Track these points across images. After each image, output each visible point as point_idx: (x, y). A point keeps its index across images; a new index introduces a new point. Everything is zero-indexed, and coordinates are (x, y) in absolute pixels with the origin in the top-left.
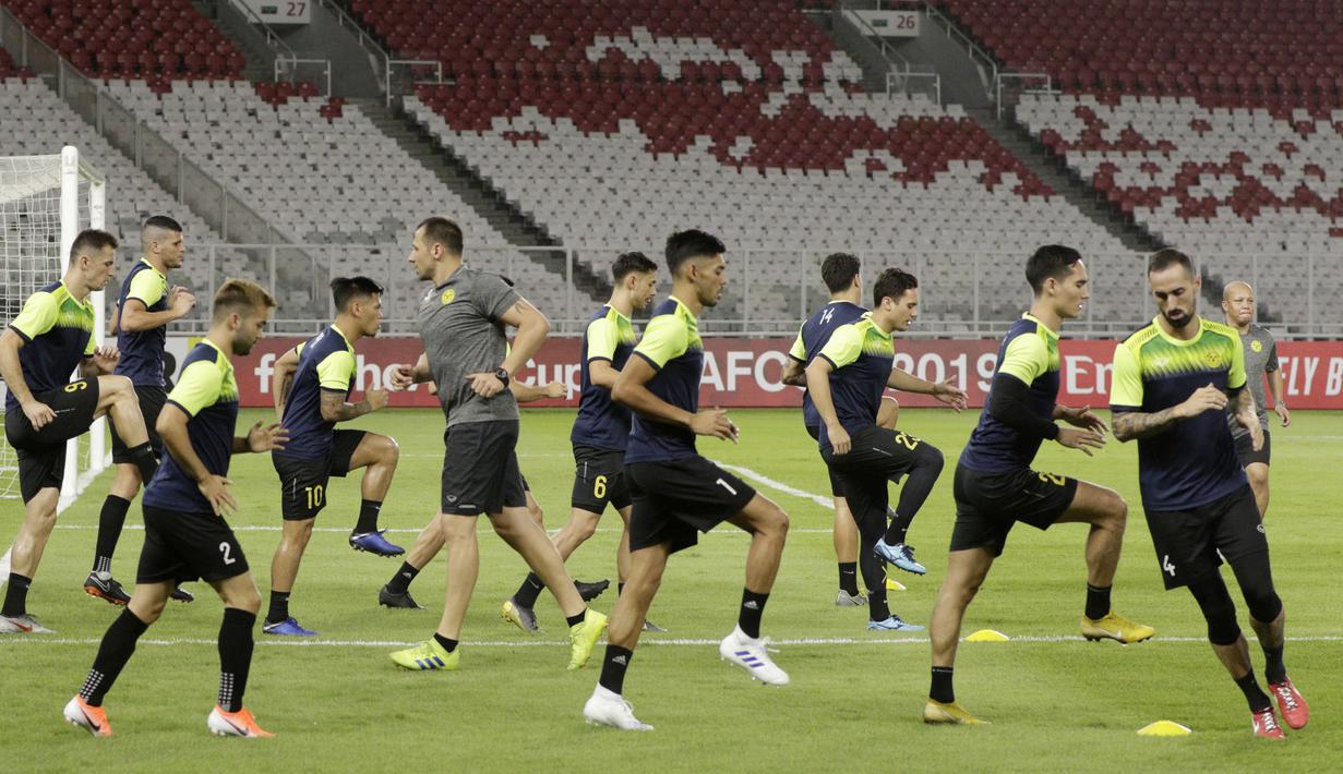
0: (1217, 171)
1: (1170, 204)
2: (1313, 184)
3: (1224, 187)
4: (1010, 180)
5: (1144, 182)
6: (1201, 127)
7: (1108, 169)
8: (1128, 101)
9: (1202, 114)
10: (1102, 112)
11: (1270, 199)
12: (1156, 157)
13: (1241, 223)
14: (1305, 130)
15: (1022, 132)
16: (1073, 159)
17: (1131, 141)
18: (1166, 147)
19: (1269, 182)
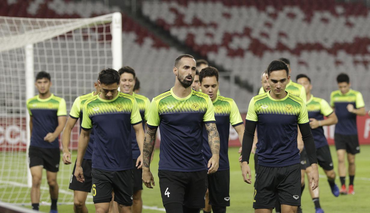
0: (241, 36)
1: (223, 51)
2: (284, 41)
3: (245, 43)
4: (148, 42)
5: (208, 41)
6: (227, 16)
7: (191, 37)
8: (192, 5)
9: (226, 10)
10: (182, 10)
11: (265, 48)
12: (211, 30)
13: (256, 59)
14: (274, 16)
15: (147, 20)
16: (174, 32)
17: (197, 23)
18: (214, 25)
19: (264, 40)
